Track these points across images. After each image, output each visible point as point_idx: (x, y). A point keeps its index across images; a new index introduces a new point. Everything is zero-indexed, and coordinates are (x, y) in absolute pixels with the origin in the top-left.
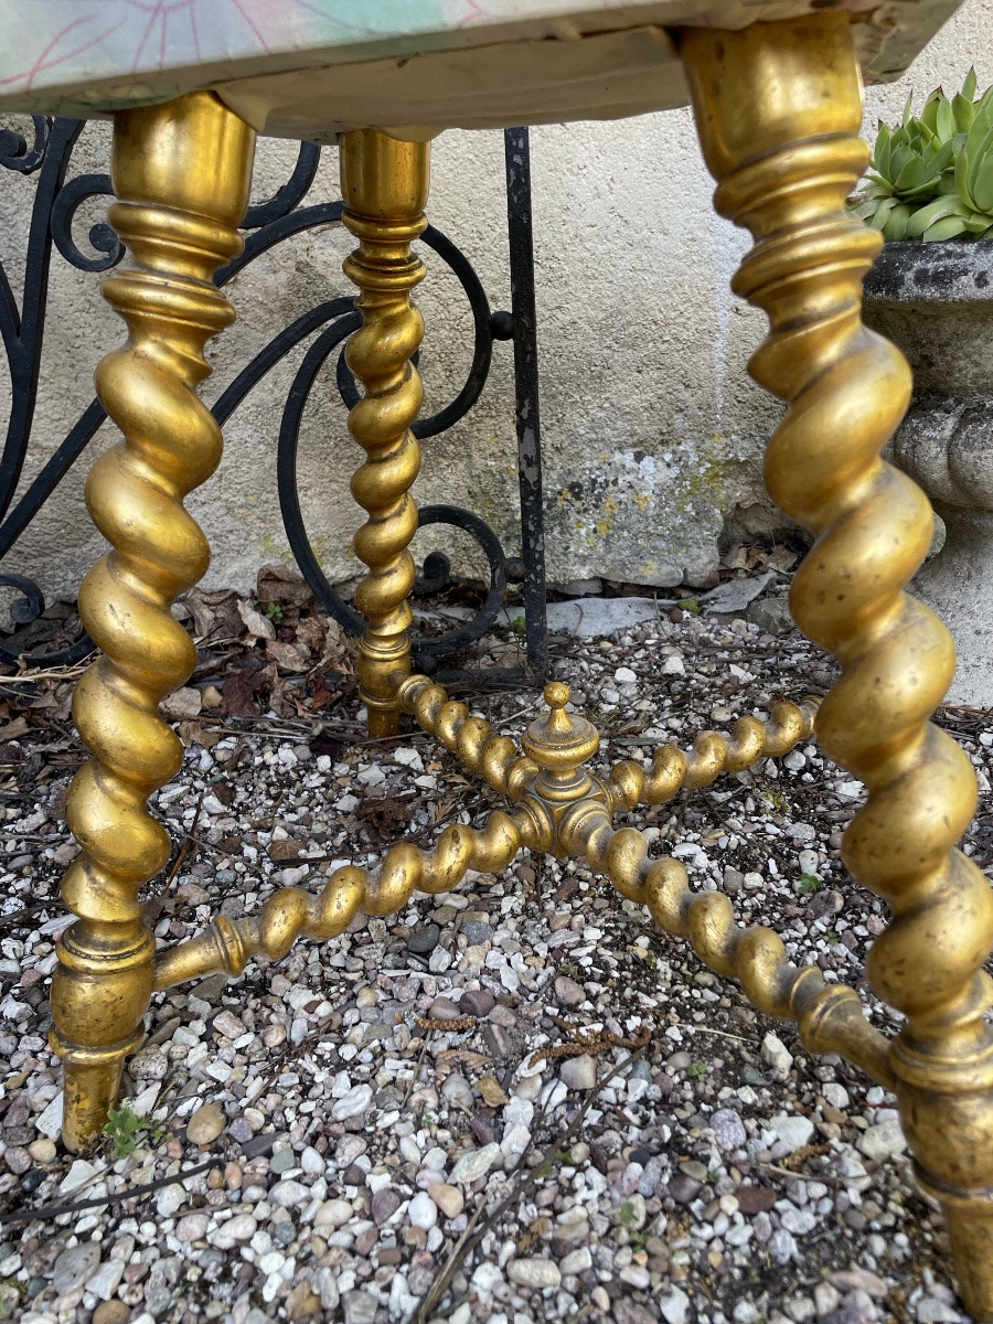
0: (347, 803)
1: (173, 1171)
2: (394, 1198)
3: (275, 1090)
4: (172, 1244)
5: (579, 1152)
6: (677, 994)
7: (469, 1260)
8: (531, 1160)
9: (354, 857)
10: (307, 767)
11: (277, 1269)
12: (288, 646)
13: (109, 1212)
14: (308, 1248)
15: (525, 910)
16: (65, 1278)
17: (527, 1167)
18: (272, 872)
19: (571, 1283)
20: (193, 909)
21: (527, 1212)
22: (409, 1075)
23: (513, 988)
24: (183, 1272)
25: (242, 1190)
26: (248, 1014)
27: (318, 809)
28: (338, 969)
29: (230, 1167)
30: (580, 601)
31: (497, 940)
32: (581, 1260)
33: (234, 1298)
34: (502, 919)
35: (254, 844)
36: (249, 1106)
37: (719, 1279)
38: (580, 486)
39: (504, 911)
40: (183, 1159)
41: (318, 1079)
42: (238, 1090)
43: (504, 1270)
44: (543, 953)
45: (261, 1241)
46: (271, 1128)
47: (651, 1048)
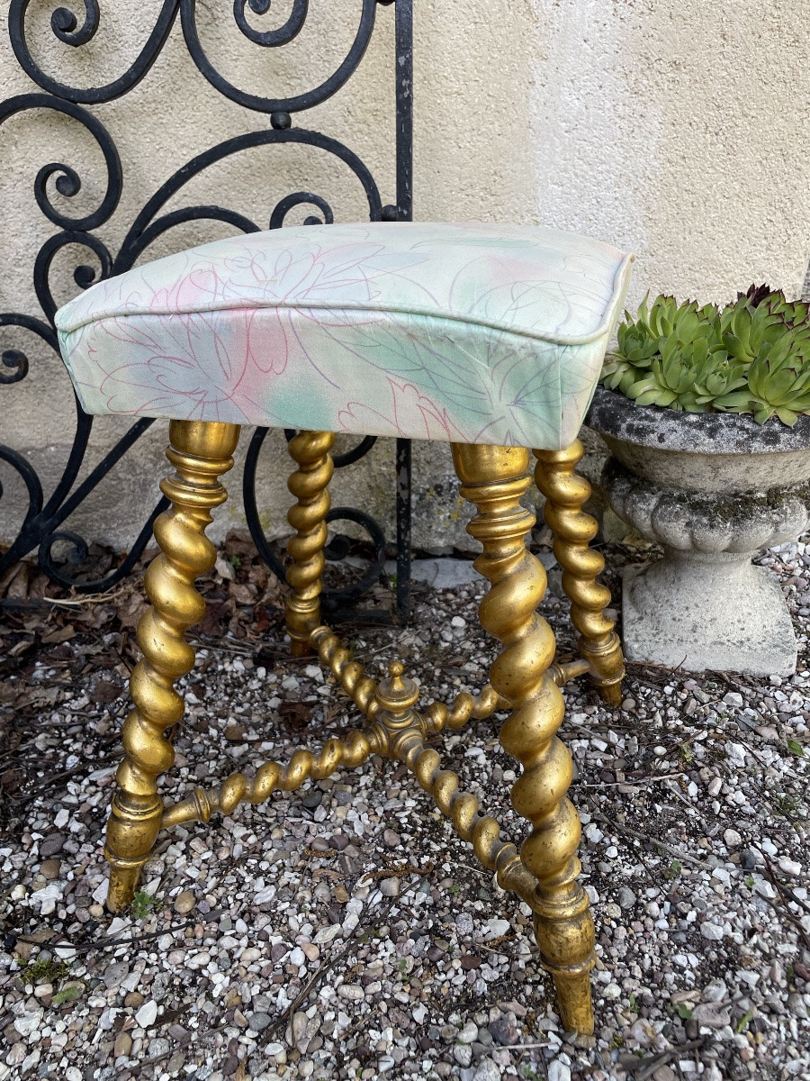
0: (274, 703)
1: (167, 926)
2: (283, 949)
3: (222, 886)
4: (166, 965)
5: (384, 931)
6: (453, 843)
7: (319, 984)
8: (357, 934)
9: (276, 741)
10: (251, 674)
11: (220, 981)
12: (243, 587)
13: (133, 946)
14: (236, 972)
15: (374, 784)
16: (111, 980)
17: (355, 937)
18: (226, 747)
19: (369, 998)
20: (179, 770)
21: (351, 961)
22: (297, 881)
23: (360, 834)
24: (171, 980)
25: (203, 939)
26: (209, 839)
27: (256, 705)
28: (261, 815)
29: (197, 926)
31: (355, 803)
32: (375, 987)
33: (198, 995)
34: (359, 790)
35: (216, 727)
36: (208, 893)
37: (445, 1001)
39: (362, 784)
40: (172, 921)
41: (247, 880)
42: (203, 884)
43: (336, 990)
44: (380, 814)
45: (212, 967)
46: (220, 907)
47: (432, 874)
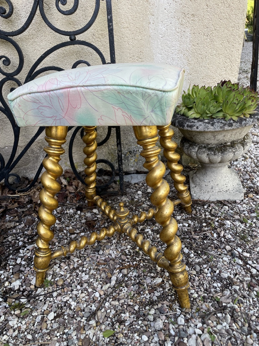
0: (84, 221)
1: (55, 289)
2: (92, 293)
3: (72, 276)
4: (56, 301)
5: (124, 285)
6: (143, 257)
7: (104, 302)
9: (85, 232)
10: (75, 213)
11: (73, 304)
12: (71, 187)
13: (45, 296)
14: (78, 301)
15: (117, 242)
16: (39, 307)
17: (115, 287)
18: (70, 235)
19: (120, 305)
20: (55, 243)
21: (114, 294)
22: (95, 273)
23: (114, 257)
24: (58, 305)
25: (67, 292)
26: (67, 263)
27: (78, 222)
28: (82, 254)
29: (65, 288)
30: (132, 175)
31: (111, 248)
32: (123, 301)
33: (67, 309)
34: (112, 244)
35: (66, 230)
36: (67, 279)
37: (144, 303)
38: (131, 151)
39: (113, 242)
40: (57, 288)
41: (79, 274)
42: (66, 276)
43: (110, 303)
44: (120, 250)
45: (71, 300)
46: (71, 282)
47: (137, 267)
